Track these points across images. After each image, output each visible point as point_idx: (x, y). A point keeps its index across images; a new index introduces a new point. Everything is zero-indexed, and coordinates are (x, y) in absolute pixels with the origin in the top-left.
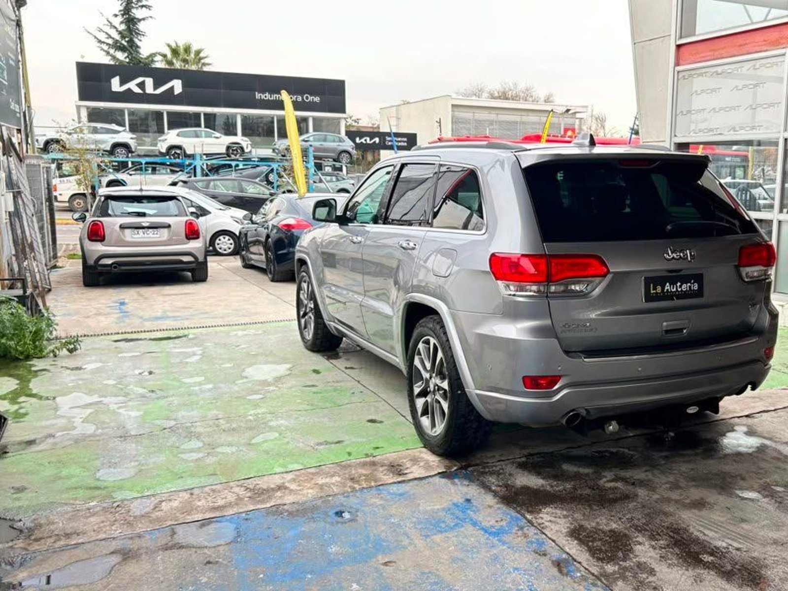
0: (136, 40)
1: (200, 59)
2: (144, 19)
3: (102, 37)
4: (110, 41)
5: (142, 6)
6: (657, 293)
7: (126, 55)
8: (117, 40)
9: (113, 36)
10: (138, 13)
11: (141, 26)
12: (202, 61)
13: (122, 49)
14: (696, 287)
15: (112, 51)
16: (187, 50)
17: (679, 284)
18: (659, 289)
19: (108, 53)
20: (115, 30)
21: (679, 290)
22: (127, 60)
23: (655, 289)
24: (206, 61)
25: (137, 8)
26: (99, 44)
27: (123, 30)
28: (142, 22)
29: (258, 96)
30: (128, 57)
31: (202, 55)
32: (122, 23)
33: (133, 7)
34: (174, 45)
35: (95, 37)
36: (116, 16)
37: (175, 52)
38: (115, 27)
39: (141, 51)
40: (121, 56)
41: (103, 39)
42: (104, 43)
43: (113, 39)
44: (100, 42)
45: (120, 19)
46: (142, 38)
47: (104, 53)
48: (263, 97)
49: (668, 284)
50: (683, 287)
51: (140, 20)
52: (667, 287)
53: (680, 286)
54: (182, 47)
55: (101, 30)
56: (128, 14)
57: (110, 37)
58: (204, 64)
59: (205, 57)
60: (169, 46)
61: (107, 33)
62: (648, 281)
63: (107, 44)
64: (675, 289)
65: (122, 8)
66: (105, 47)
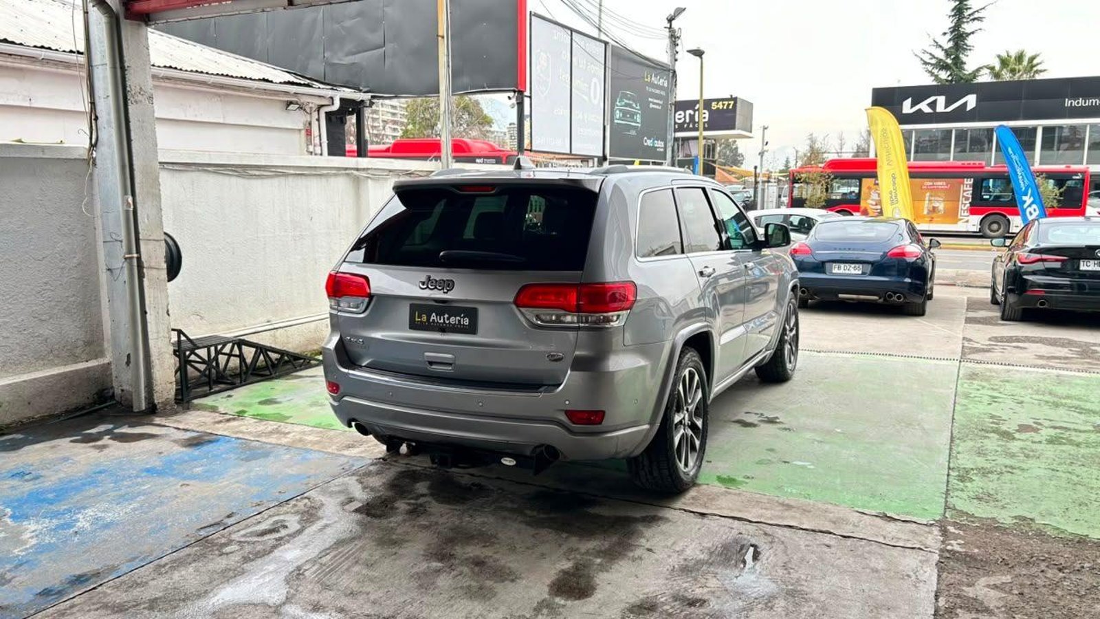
0: (961, 55)
1: (1033, 67)
2: (973, 33)
3: (927, 58)
4: (934, 61)
5: (974, 19)
6: (421, 321)
7: (949, 73)
8: (941, 60)
9: (936, 56)
10: (967, 27)
11: (970, 41)
12: (1035, 69)
13: (945, 67)
14: (466, 322)
15: (935, 71)
16: (1020, 58)
17: (446, 316)
18: (424, 318)
19: (932, 74)
20: (940, 49)
21: (447, 322)
22: (950, 78)
23: (420, 317)
24: (1039, 67)
25: (968, 22)
26: (924, 66)
27: (950, 48)
28: (971, 36)
29: (1068, 103)
30: (950, 75)
31: (1035, 62)
32: (950, 40)
33: (964, 22)
34: (1004, 55)
35: (921, 59)
36: (945, 34)
37: (1004, 62)
38: (940, 46)
39: (965, 67)
40: (944, 75)
41: (928, 61)
42: (929, 63)
43: (937, 58)
44: (926, 63)
45: (948, 36)
46: (968, 53)
47: (929, 74)
48: (1075, 103)
49: (434, 314)
50: (451, 320)
51: (968, 35)
52: (433, 317)
53: (448, 319)
54: (1013, 58)
55: (925, 52)
56: (958, 30)
57: (933, 57)
58: (1037, 72)
59: (1040, 63)
60: (999, 56)
61: (931, 54)
62: (413, 308)
63: (932, 64)
64: (442, 321)
65: (953, 25)
66: (930, 68)
